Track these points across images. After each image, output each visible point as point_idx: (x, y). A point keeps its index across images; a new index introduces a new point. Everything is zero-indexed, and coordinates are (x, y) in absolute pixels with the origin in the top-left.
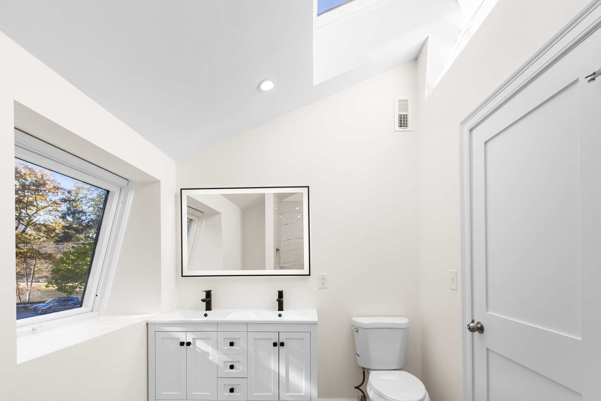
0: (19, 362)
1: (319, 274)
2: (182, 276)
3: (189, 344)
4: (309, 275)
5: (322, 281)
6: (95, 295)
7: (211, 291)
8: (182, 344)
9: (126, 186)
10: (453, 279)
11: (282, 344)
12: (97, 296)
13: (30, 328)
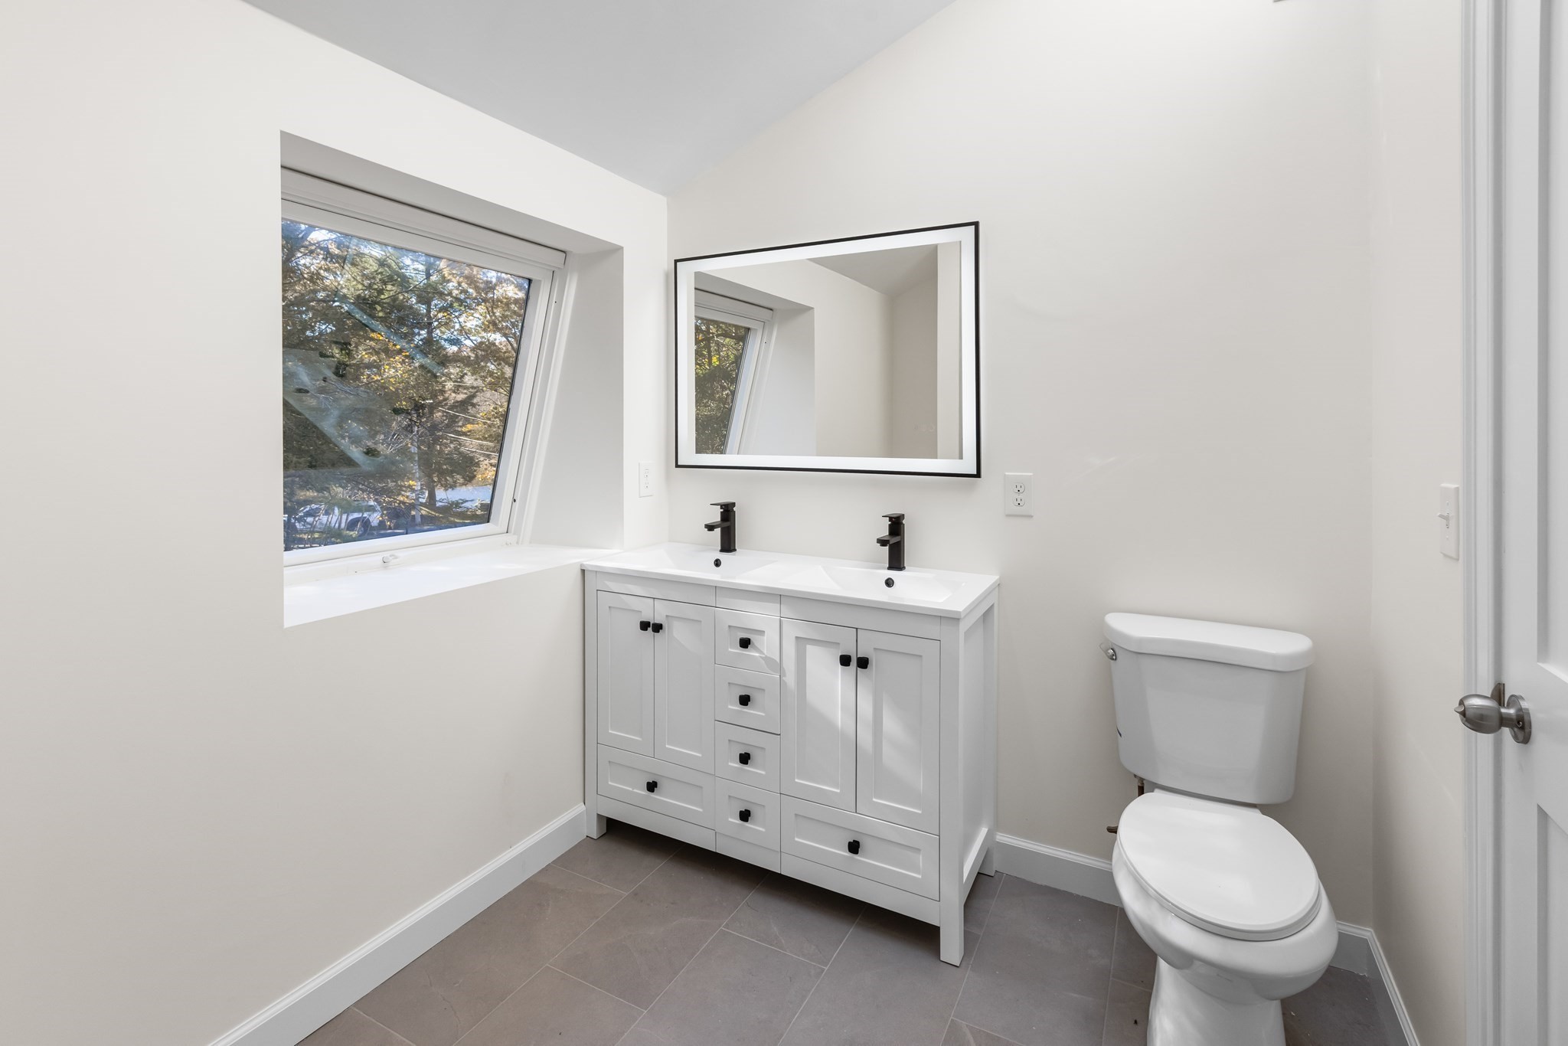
0: (288, 624)
1: (1007, 473)
2: (677, 466)
3: (658, 628)
4: (978, 475)
5: (1017, 496)
6: (511, 500)
7: (734, 504)
8: (644, 626)
9: (562, 266)
10: (1446, 518)
11: (863, 663)
12: (515, 501)
13: (378, 558)
